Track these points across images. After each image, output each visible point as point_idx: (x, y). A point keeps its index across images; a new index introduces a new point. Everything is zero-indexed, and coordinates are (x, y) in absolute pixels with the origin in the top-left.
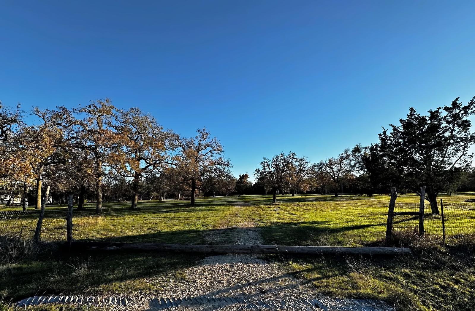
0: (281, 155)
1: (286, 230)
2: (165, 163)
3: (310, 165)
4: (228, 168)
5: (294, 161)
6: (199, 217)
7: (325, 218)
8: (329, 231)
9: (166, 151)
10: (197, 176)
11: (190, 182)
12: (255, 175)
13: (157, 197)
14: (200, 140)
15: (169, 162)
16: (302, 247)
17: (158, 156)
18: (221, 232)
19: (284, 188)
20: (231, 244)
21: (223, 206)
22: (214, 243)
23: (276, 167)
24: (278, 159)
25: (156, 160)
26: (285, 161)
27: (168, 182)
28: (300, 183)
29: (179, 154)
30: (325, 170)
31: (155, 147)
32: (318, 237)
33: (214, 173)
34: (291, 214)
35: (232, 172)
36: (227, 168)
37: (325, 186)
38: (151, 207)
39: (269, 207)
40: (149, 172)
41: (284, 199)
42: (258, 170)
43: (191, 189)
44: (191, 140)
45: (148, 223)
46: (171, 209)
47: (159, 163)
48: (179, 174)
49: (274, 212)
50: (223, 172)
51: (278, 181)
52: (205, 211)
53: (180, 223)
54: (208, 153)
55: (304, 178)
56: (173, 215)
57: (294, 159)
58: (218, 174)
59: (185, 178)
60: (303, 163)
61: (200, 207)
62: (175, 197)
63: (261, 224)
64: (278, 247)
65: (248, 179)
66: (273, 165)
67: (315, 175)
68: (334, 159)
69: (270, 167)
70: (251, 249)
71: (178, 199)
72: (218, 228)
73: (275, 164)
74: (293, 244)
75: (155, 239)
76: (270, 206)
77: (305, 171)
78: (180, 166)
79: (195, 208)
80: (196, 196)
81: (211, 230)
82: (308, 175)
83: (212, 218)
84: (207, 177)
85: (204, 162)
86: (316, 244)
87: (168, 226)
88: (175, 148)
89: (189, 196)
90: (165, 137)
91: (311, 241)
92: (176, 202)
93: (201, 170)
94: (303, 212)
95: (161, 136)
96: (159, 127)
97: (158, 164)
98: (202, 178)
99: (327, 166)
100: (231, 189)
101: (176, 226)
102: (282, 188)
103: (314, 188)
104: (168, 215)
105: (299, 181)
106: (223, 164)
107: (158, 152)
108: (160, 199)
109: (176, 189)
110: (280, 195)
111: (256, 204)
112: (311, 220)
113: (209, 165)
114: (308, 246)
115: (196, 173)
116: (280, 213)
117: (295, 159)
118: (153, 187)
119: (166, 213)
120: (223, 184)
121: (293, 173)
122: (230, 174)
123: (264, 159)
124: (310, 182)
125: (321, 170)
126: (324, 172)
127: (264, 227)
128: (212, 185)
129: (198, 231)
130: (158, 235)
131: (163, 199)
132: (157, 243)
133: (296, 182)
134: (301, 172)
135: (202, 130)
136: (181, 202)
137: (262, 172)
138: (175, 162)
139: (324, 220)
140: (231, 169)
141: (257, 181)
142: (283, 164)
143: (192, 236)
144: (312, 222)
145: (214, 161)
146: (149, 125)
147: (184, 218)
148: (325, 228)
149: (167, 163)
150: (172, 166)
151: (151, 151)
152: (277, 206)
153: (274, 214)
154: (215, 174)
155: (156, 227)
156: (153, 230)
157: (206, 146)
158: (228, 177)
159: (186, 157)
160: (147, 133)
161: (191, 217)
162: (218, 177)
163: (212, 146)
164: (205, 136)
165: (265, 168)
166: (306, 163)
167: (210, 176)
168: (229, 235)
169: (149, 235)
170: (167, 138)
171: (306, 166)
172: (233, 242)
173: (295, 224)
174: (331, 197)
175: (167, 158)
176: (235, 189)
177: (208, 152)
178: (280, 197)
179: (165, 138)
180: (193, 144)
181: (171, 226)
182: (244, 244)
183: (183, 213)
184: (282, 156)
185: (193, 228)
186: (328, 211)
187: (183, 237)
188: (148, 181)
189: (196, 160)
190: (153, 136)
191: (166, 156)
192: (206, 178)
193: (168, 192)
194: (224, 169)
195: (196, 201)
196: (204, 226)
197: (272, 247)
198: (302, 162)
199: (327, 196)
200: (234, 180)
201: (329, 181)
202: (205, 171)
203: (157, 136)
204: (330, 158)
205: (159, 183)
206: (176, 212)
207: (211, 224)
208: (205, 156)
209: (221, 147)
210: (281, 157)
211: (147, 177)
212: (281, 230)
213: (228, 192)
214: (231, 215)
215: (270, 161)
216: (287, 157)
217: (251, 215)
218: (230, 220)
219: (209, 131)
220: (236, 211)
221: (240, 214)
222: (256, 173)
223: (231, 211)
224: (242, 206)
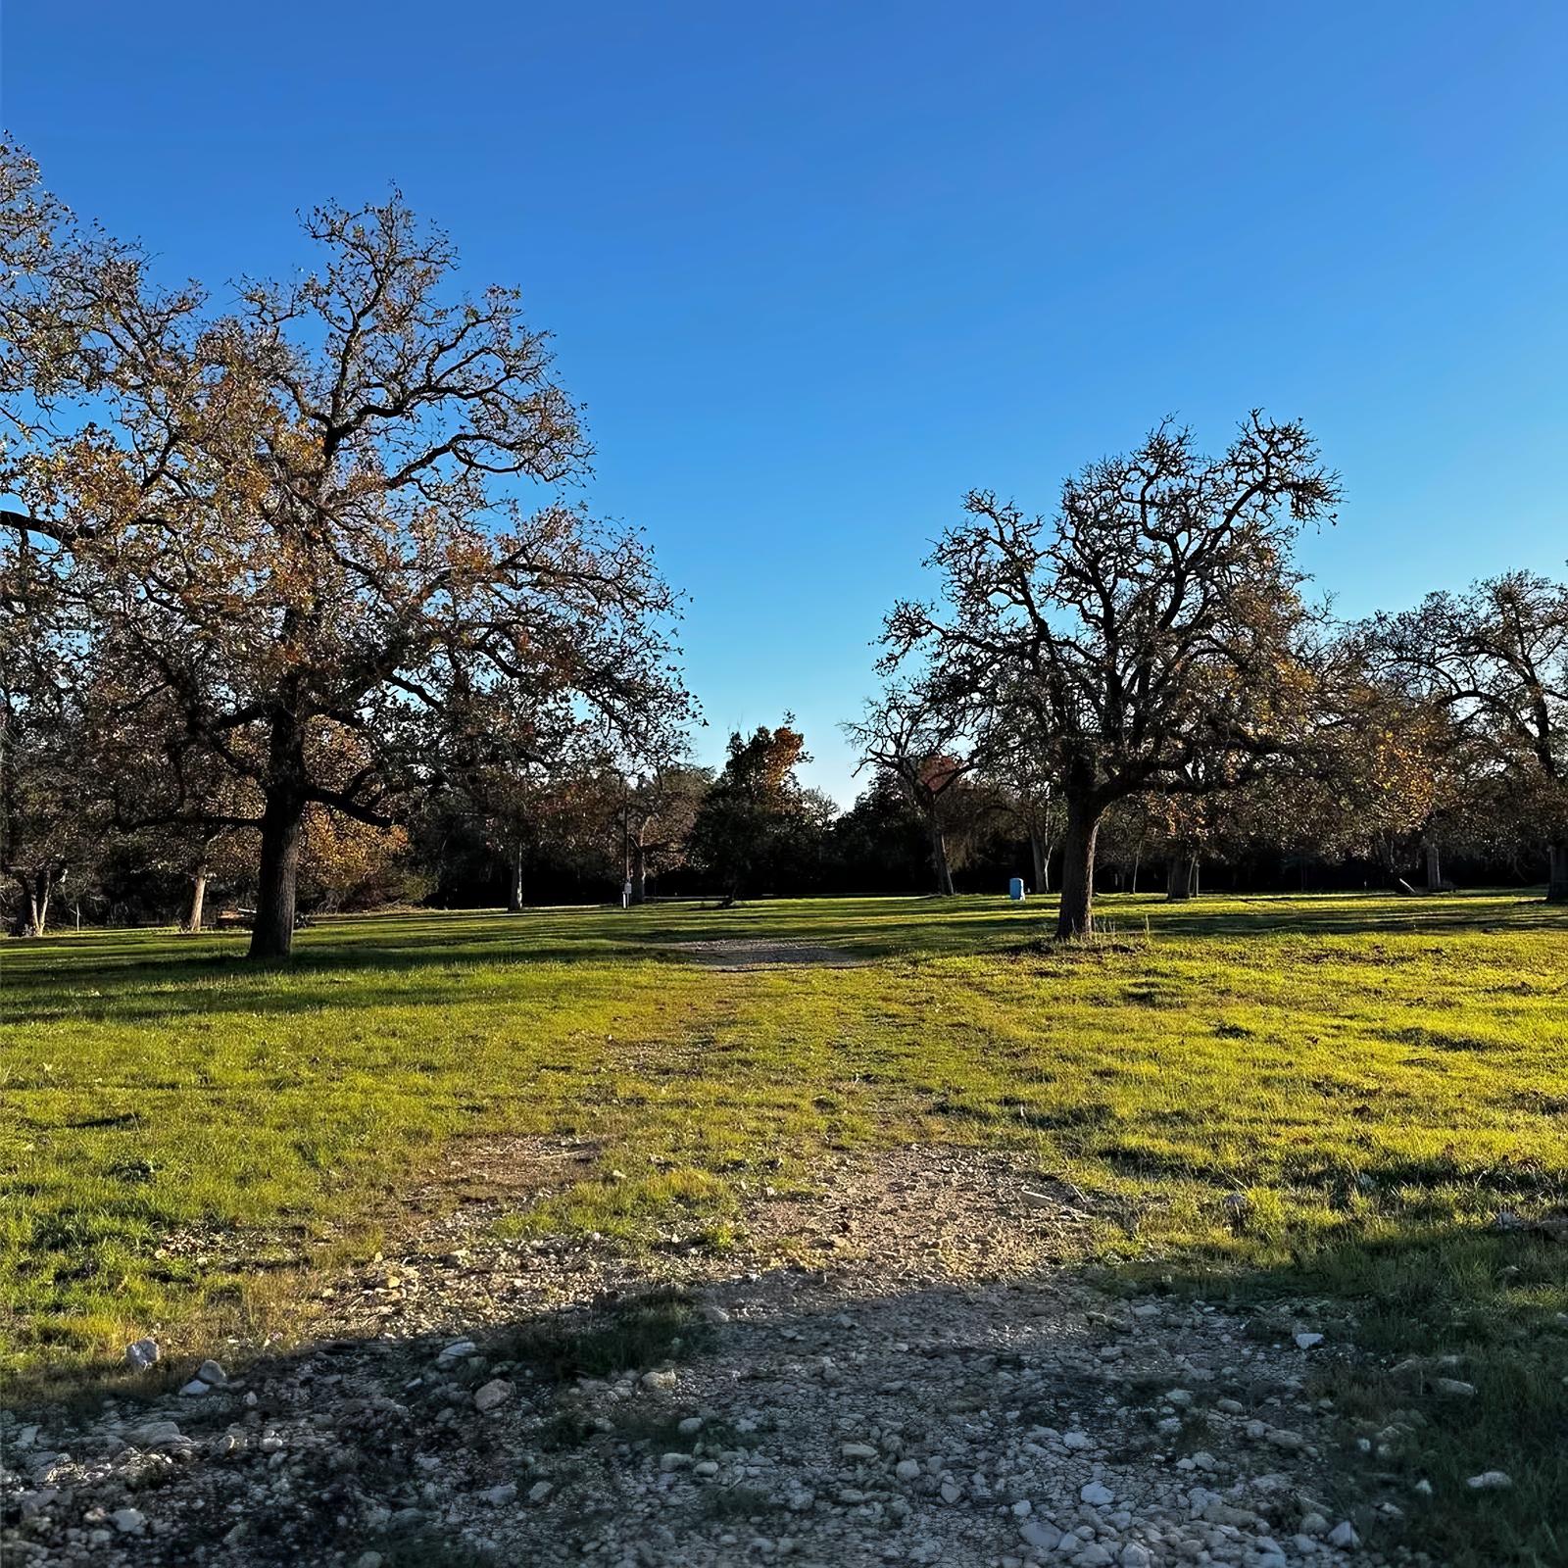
0: (1157, 453)
42: (909, 625)
54: (429, 460)
68: (1539, 585)
76: (1049, 965)
100: (663, 848)
123: (977, 505)
135: (370, 223)
145: (493, 542)
150: (25, 540)
177: (437, 452)
204: (1498, 575)
213: (636, 866)
214: (632, 1044)
215: (1033, 531)
216: (1209, 476)
217: (894, 1050)
218: (596, 1125)
219: (437, 226)
220: (698, 1003)
221: (754, 1037)
222: (897, 651)
223: (645, 1002)
224: (756, 966)
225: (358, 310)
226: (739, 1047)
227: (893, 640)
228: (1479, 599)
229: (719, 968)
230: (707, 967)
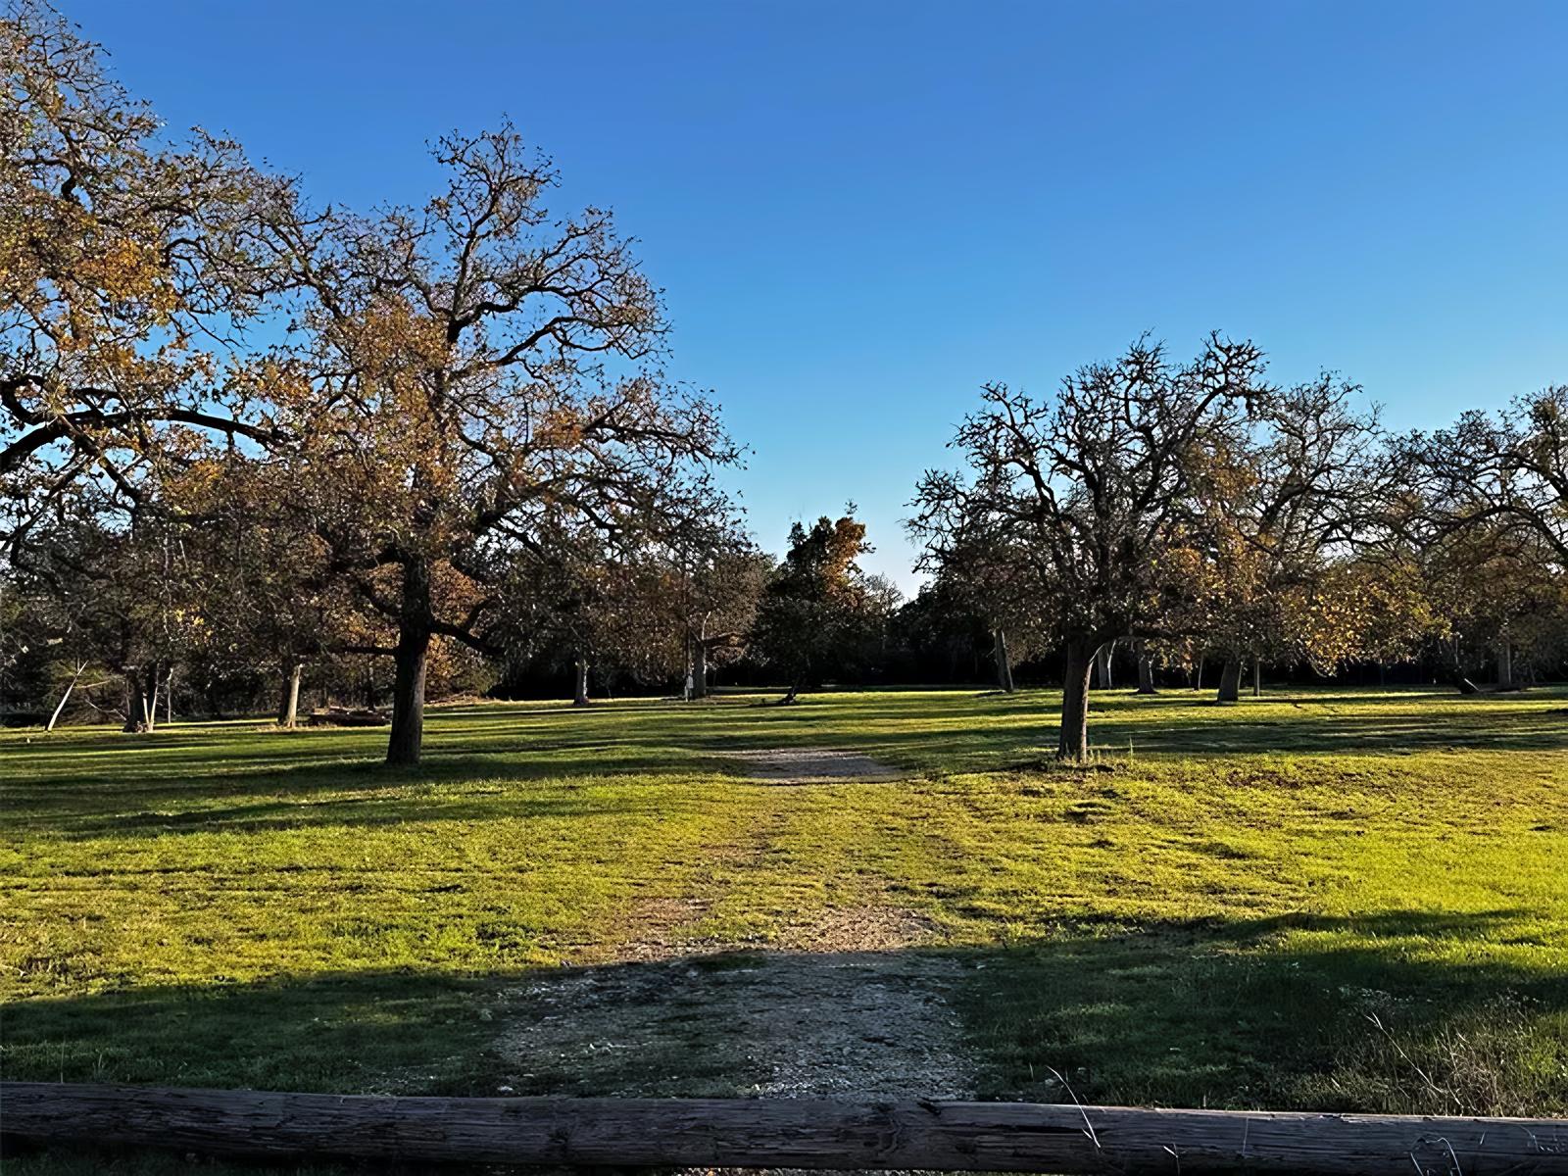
0: (1137, 362)
1: (1168, 977)
2: (176, 415)
3: (1377, 449)
4: (697, 471)
5: (1244, 412)
6: (454, 865)
7: (1494, 887)
8: (1523, 989)
9: (183, 316)
10: (443, 529)
11: (384, 577)
12: (917, 525)
13: (107, 701)
14: (465, 231)
15: (209, 409)
16: (1297, 1124)
17: (115, 360)
18: (632, 986)
19: (1154, 635)
20: (708, 1088)
21: (655, 774)
22: (571, 1080)
23: (1089, 463)
24: (1108, 394)
25: (97, 393)
26: (1164, 415)
27: (204, 576)
28: (1289, 599)
29: (293, 341)
30: (1497, 489)
31: (91, 284)
32: (1427, 1038)
33: (588, 511)
34: (1208, 850)
35: (731, 493)
36: (687, 471)
37: (1498, 621)
38: (56, 782)
39: (1027, 792)
40: (39, 490)
41: (1150, 725)
42: (938, 490)
43: (389, 639)
44: (391, 227)
45: (26, 914)
46: (217, 804)
47: (117, 421)
48: (297, 512)
49: (1071, 831)
50: (657, 503)
51: (1104, 574)
52: (507, 814)
53: (299, 920)
54: (531, 342)
55: (1327, 551)
56: (236, 850)
57: (1241, 401)
58: (615, 514)
59: (338, 550)
60: (1320, 432)
61: (468, 786)
62: (262, 704)
63: (957, 930)
64: (1095, 1117)
65: (859, 559)
66: (1062, 448)
67: (1418, 528)
69: (1044, 461)
70: (872, 1129)
71: (283, 716)
72: (610, 957)
73: (1080, 437)
74: (1220, 1091)
75: (82, 1049)
76: (1035, 784)
77: (1329, 494)
78: (296, 445)
79: (427, 792)
80: (430, 696)
81: (553, 975)
82: (1358, 529)
83: (563, 873)
84: (523, 537)
85: (500, 414)
86: (1414, 1094)
87: (197, 942)
88: (260, 294)
89: (373, 698)
90: (177, 199)
91: (1368, 1074)
92: (264, 746)
93: (478, 481)
94: (1311, 834)
95: (134, 191)
96: (118, 117)
97: (111, 422)
98: (486, 546)
99: (1514, 459)
100: (724, 642)
101: (263, 937)
102: (1142, 633)
103: (1406, 640)
104: (200, 845)
105: (1276, 583)
106: (661, 436)
107: (115, 322)
108: (136, 717)
109: (269, 634)
110: (1124, 694)
111: (923, 766)
112: (1372, 899)
113: (543, 440)
114: (1343, 1117)
115: (434, 503)
116: (1119, 836)
117: (1249, 395)
118: (73, 616)
119: (183, 833)
120: (655, 601)
121: (1230, 515)
122: (710, 518)
123: (995, 394)
124: (1374, 589)
125: (1471, 495)
126: (1496, 510)
127: (987, 954)
128: (569, 606)
129: (446, 983)
130: (107, 1014)
131: (161, 715)
132: (99, 1081)
133: (1257, 591)
134: (1295, 506)
135: (486, 148)
136: (311, 742)
137: (977, 507)
138: (259, 411)
139: (1486, 902)
140: (723, 478)
141: (930, 579)
142: (1148, 438)
143: (395, 1019)
144: (1386, 918)
145: (584, 406)
146: (36, 93)
147: (326, 874)
148: (1490, 967)
149: (192, 416)
150: (231, 443)
151: (55, 313)
152: (1092, 780)
153: (1068, 846)
154: (593, 516)
155: (97, 952)
156: (65, 970)
157: (520, 284)
158: (699, 543)
159: (355, 371)
160: (16, 165)
161: (392, 867)
162: (618, 538)
163: (570, 282)
164: (506, 200)
165: (996, 472)
166: (1347, 428)
167: (552, 531)
168: (694, 1018)
169: (36, 1012)
170: (189, 212)
171: (1339, 454)
172: (730, 1070)
173: (1246, 932)
174: (1549, 711)
175: (188, 373)
176: (752, 637)
177: (539, 334)
178: (1119, 706)
179: (177, 208)
180: (411, 259)
181: (217, 937)
182: (823, 1090)
183: (317, 831)
184: (1141, 376)
185: (406, 958)
186: (1517, 824)
187: (318, 1031)
188: (25, 568)
189: (436, 401)
190: (67, 188)
191: (179, 359)
192: (516, 545)
193: (198, 658)
194: (668, 472)
195: (436, 732)
196: (497, 941)
197: (1052, 1115)
198: (1311, 425)
199: (1515, 706)
200: (745, 563)
201: (1532, 582)
202: (510, 492)
203: (104, 187)
204: (1540, 389)
205: (120, 581)
206: (265, 825)
207: (552, 922)
208: (508, 367)
209: (639, 293)
210: (1133, 381)
211: (20, 531)
212: (1128, 978)
213: (697, 660)
214: (718, 847)
215: (1040, 415)
216: (1182, 378)
217: (882, 854)
218: (705, 894)
219: (541, 152)
220: (760, 816)
221: (794, 843)
222: (927, 512)
223: (720, 815)
224: (806, 780)
225: (475, 220)
226: (785, 851)
227: (923, 502)
228: (1520, 414)
229: (776, 781)
230: (766, 781)
